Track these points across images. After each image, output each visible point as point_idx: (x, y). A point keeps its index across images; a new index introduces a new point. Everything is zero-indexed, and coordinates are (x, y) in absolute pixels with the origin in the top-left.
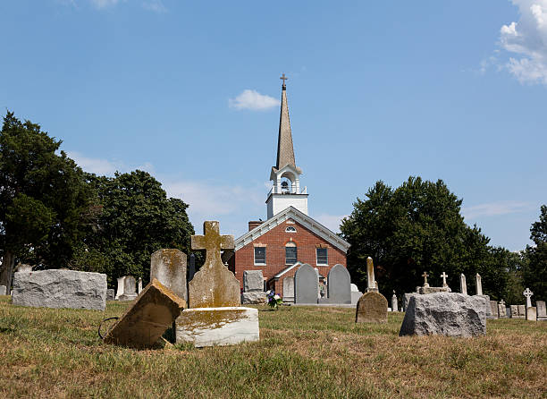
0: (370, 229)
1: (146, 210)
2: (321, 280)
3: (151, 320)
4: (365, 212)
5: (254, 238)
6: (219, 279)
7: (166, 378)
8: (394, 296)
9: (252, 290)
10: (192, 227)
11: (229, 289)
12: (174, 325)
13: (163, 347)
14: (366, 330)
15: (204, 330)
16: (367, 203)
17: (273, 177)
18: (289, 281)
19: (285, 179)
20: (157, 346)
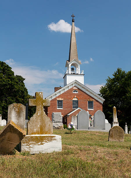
0: (115, 92)
1: (4, 81)
2: (90, 117)
3: (9, 141)
4: (113, 83)
5: (57, 95)
6: (43, 121)
7: (17, 170)
8: (126, 125)
9: (57, 122)
10: (27, 90)
11: (47, 125)
12: (20, 143)
13: (15, 154)
14: (114, 146)
15: (35, 146)
16: (114, 79)
17: (67, 65)
18: (74, 118)
19: (73, 67)
20: (12, 153)
